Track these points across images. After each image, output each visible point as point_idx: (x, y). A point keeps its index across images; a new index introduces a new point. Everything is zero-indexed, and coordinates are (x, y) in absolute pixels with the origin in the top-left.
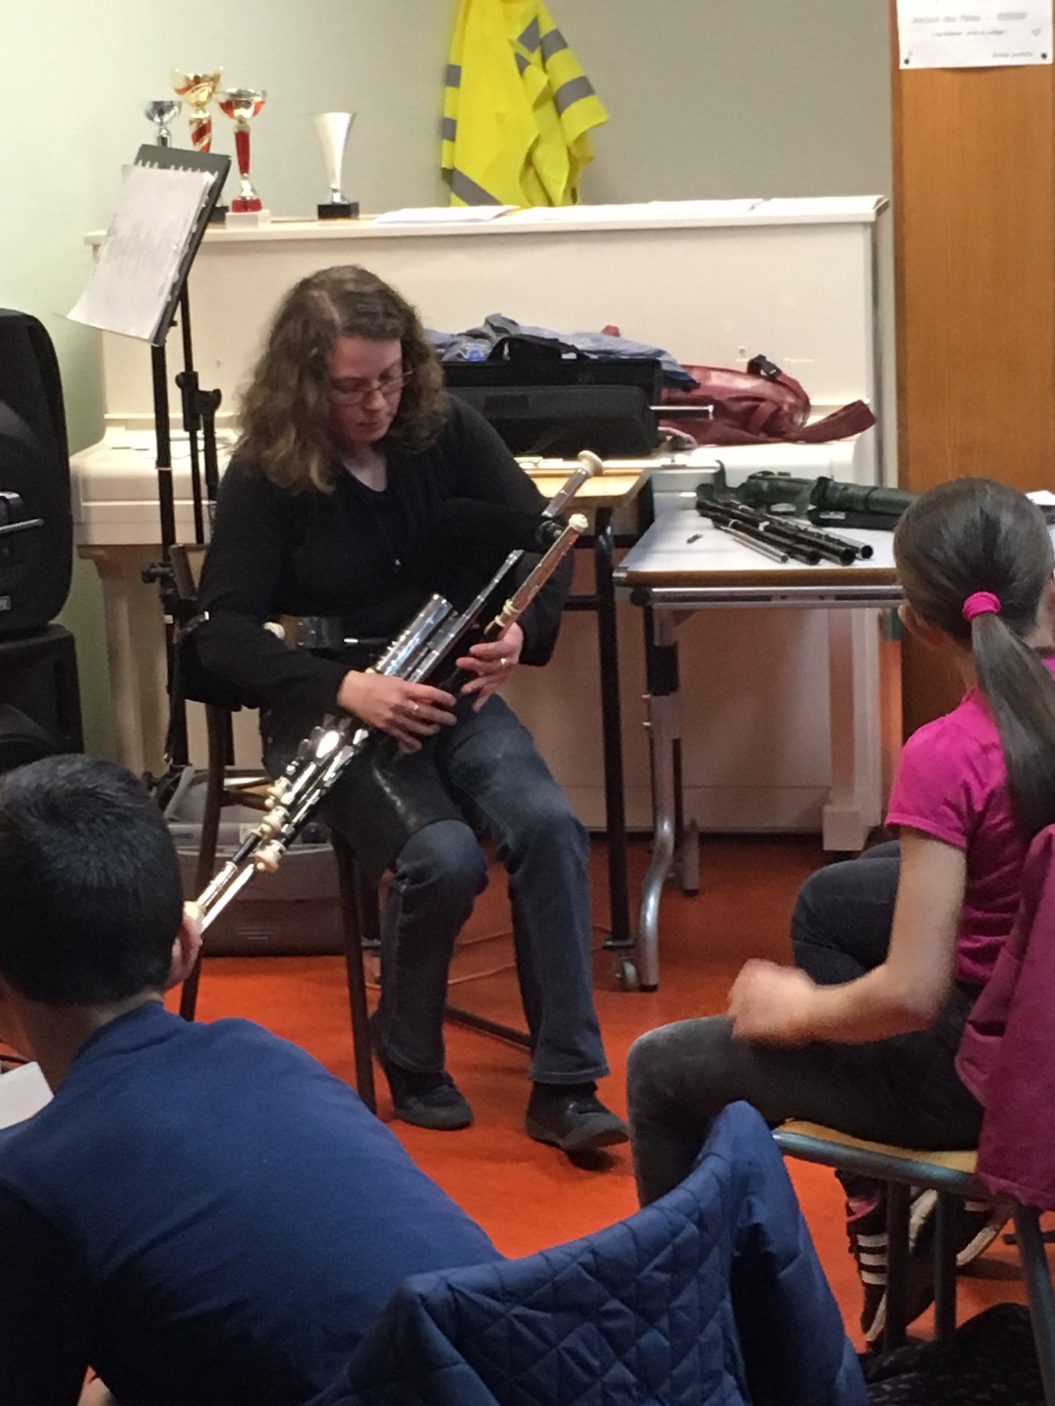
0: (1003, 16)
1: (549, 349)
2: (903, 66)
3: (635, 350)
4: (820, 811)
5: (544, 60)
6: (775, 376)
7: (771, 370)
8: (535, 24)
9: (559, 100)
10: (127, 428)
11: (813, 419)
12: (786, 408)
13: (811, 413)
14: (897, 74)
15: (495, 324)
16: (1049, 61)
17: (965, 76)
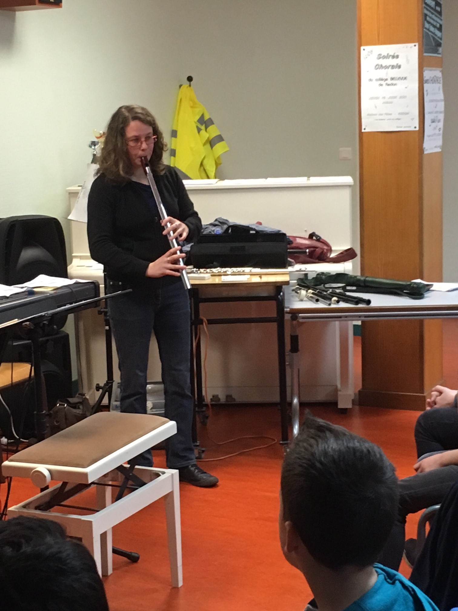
0: (399, 114)
1: (245, 229)
2: (363, 131)
3: (271, 230)
4: (337, 394)
5: (206, 128)
6: (319, 239)
7: (318, 237)
8: (203, 116)
9: (212, 143)
10: (81, 259)
11: (333, 255)
12: (325, 251)
13: (332, 253)
14: (361, 133)
15: (221, 221)
16: (417, 129)
17: (386, 134)
